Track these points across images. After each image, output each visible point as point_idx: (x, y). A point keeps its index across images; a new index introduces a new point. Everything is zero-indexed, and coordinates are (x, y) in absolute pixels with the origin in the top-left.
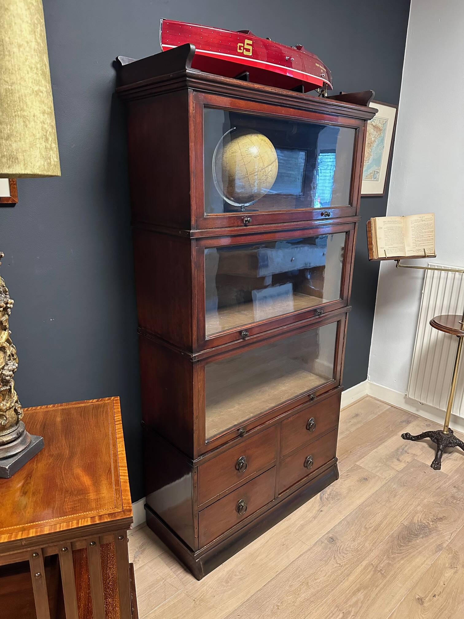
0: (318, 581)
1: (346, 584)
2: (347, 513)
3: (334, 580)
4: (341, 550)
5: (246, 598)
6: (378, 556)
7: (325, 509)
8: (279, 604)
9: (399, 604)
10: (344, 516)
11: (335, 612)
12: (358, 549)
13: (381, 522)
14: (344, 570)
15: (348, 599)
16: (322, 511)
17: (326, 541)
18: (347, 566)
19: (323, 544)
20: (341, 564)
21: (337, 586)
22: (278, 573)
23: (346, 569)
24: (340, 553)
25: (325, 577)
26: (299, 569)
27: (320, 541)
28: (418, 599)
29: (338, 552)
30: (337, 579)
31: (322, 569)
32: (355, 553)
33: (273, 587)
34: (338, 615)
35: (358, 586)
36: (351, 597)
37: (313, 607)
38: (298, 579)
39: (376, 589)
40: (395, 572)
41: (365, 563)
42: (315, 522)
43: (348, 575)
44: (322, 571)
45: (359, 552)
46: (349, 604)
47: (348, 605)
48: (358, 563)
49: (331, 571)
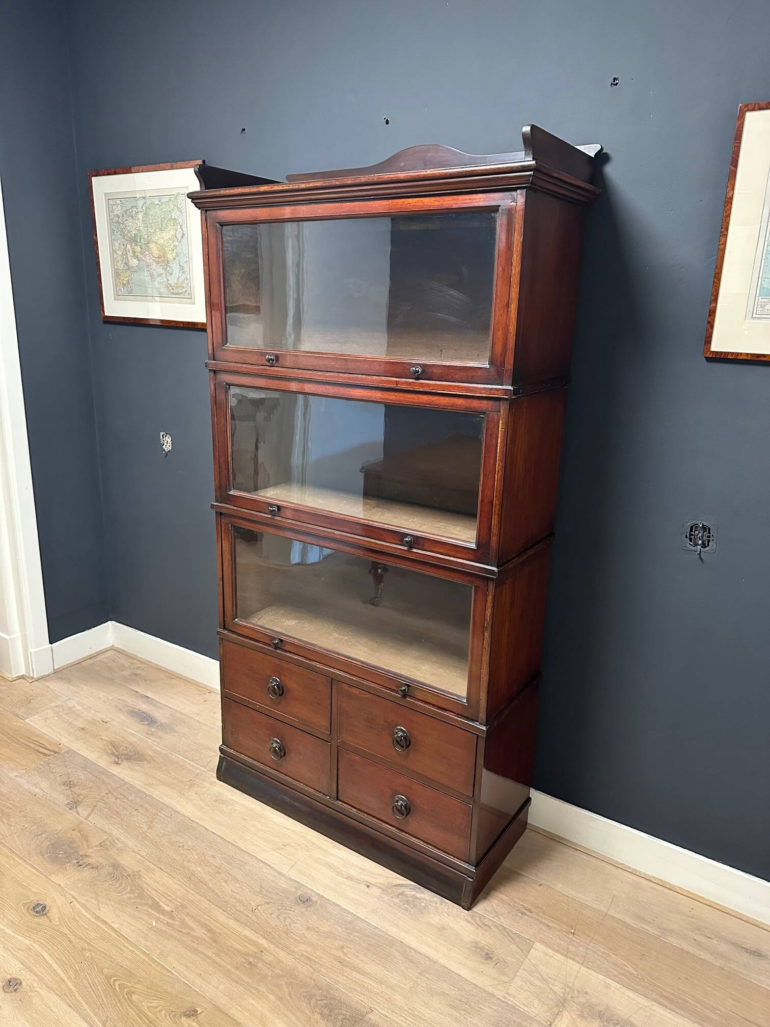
0: (224, 884)
1: (222, 917)
2: (374, 921)
3: (227, 902)
4: (285, 911)
5: (194, 819)
6: (280, 961)
7: (376, 891)
8: (185, 847)
9: (187, 982)
10: (366, 918)
11: (173, 903)
12: (292, 934)
13: (365, 974)
14: (245, 915)
15: (194, 918)
16: (368, 886)
17: (300, 893)
18: (255, 919)
19: (293, 889)
20: (256, 911)
21: (217, 906)
22: (235, 843)
23: (248, 916)
24: (279, 910)
25: (230, 892)
26: (242, 864)
27: (300, 886)
28: (195, 1011)
29: (280, 907)
30: (229, 906)
31: (244, 888)
32: (281, 929)
33: (212, 840)
34: (168, 906)
35: (218, 931)
36: (198, 921)
37: (181, 880)
38: (225, 863)
39: (213, 953)
40: (248, 983)
41: (263, 942)
42: (340, 879)
43: (237, 920)
44: (241, 888)
45: (284, 935)
46: (186, 918)
47: (184, 917)
48: (261, 932)
49: (241, 898)
